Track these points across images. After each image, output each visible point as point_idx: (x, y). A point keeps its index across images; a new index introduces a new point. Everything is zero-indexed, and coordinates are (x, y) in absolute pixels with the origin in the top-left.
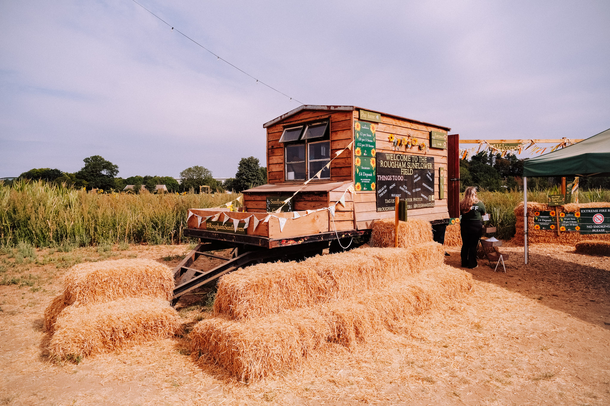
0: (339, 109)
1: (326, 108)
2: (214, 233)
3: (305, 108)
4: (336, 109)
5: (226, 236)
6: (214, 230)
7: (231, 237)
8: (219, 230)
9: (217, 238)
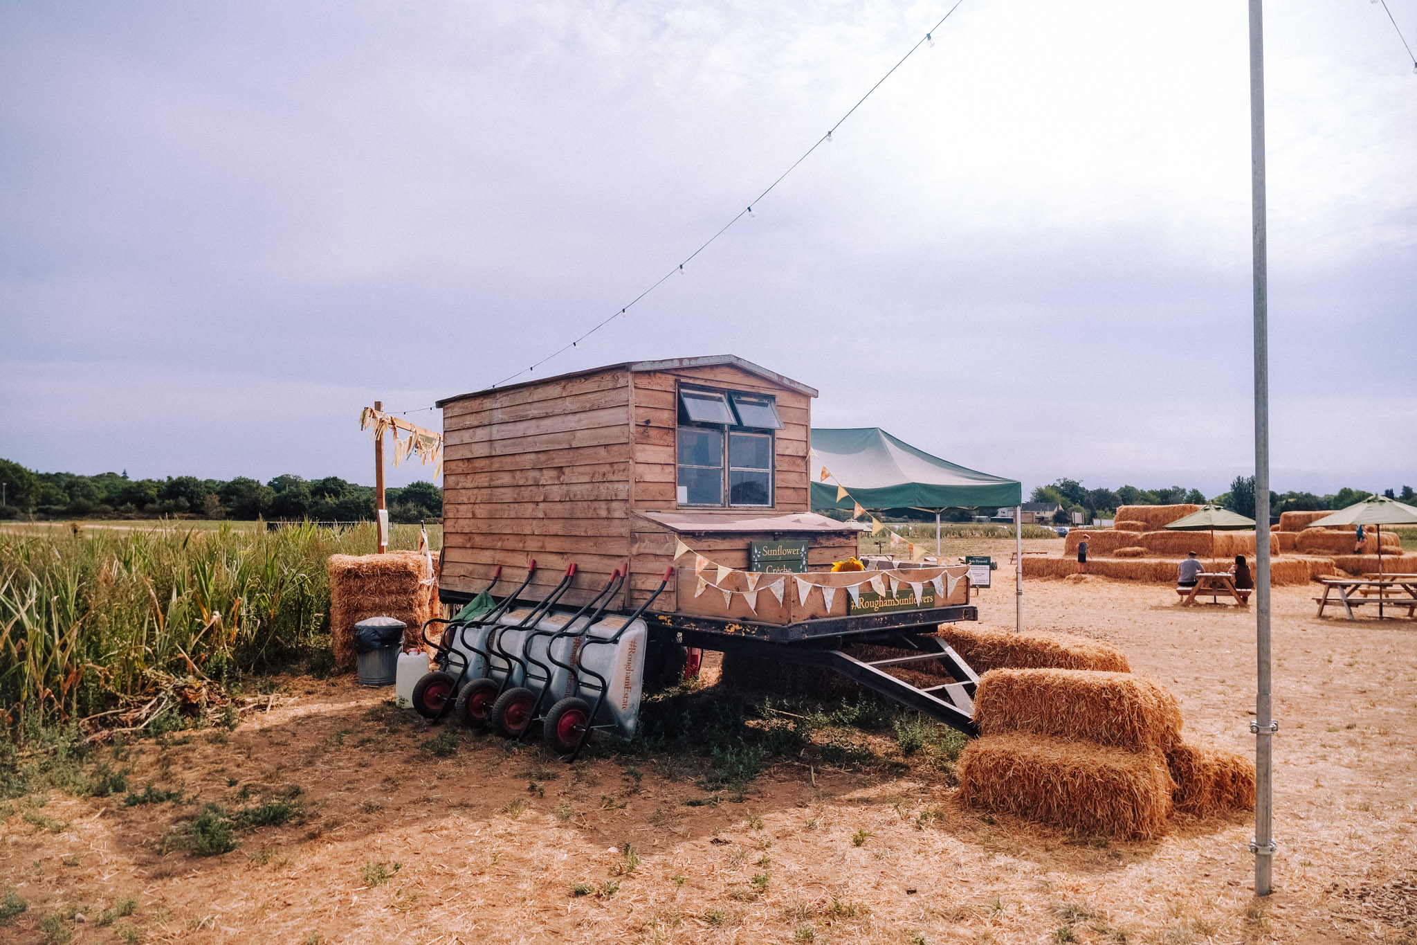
0: (795, 386)
1: (775, 378)
2: (878, 617)
3: (735, 362)
4: (792, 385)
5: (903, 618)
6: (871, 610)
7: (915, 617)
8: (881, 610)
9: (884, 625)
